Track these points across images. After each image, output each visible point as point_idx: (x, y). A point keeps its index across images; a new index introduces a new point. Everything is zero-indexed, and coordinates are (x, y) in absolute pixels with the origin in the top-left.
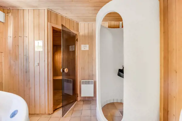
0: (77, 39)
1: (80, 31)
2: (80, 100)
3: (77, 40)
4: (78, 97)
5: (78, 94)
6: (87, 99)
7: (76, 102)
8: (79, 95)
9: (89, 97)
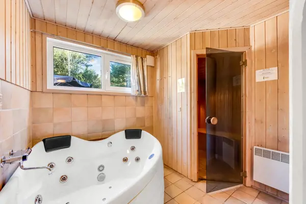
0: (246, 61)
1: (252, 43)
2: (252, 187)
3: (245, 63)
4: (246, 177)
5: (245, 172)
6: (269, 191)
7: (242, 185)
8: (248, 174)
9: (278, 191)
